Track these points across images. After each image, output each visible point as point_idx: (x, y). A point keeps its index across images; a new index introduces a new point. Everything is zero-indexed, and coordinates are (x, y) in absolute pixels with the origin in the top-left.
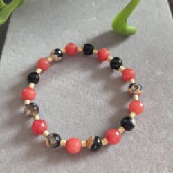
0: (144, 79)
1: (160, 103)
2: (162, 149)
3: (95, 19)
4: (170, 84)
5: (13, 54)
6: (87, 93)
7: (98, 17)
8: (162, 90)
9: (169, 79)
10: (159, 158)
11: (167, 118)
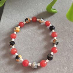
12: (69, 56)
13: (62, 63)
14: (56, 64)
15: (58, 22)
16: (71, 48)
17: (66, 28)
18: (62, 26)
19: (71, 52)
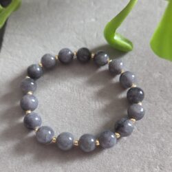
0: (141, 81)
1: (156, 104)
2: (154, 148)
3: (93, 20)
4: (168, 86)
5: (10, 57)
6: (83, 95)
7: (96, 19)
8: (159, 92)
9: (167, 81)
10: (151, 157)
11: (162, 119)
12: (163, 140)
13: (146, 157)
14: (133, 160)
15: (136, 62)
16: (168, 123)
17: (156, 75)
18: (147, 70)
19: (169, 132)
